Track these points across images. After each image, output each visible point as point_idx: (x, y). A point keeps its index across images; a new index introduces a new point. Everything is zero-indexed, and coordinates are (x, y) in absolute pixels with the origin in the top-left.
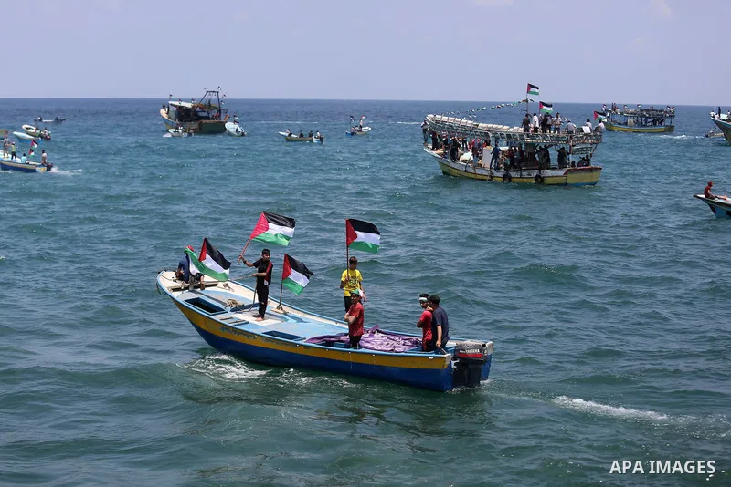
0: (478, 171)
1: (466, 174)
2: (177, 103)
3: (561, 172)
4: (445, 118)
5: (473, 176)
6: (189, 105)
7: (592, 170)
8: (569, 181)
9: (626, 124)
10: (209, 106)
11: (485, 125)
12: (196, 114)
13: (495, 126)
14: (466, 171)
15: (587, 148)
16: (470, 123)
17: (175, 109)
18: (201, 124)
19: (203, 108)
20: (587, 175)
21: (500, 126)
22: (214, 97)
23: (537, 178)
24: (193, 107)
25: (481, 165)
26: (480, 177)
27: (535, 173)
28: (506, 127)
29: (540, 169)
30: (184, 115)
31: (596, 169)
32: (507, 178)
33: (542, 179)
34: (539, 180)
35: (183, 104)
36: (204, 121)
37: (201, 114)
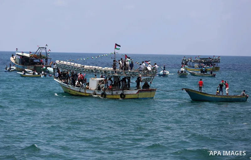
0: (87, 92)
1: (80, 93)
2: (21, 54)
3: (135, 92)
4: (65, 63)
5: (84, 94)
6: (28, 55)
7: (151, 91)
8: (139, 97)
9: (194, 67)
10: (40, 56)
11: (88, 66)
12: (32, 60)
13: (94, 67)
14: (80, 91)
15: (149, 78)
16: (79, 65)
17: (19, 57)
18: (35, 67)
19: (36, 57)
20: (149, 93)
21: (96, 67)
22: (43, 51)
23: (121, 95)
24: (31, 57)
25: (88, 88)
26: (88, 95)
27: (120, 92)
28: (100, 68)
29: (123, 90)
30: (25, 61)
31: (154, 90)
32: (104, 95)
33: (125, 96)
34: (123, 96)
35: (25, 54)
36: (37, 65)
37: (35, 61)
